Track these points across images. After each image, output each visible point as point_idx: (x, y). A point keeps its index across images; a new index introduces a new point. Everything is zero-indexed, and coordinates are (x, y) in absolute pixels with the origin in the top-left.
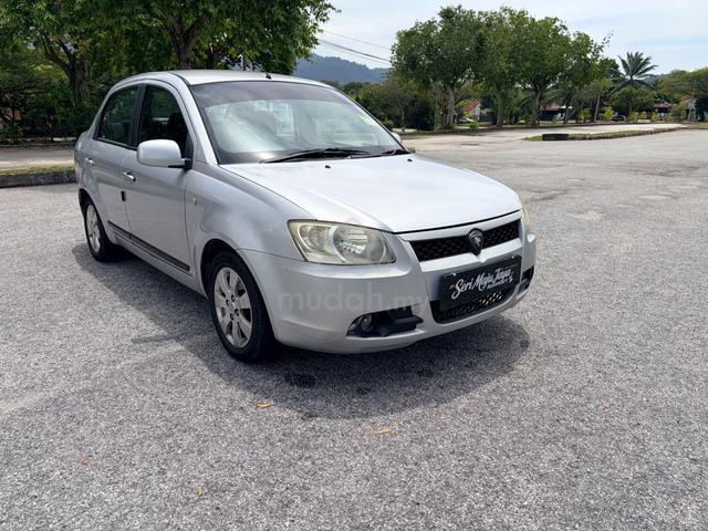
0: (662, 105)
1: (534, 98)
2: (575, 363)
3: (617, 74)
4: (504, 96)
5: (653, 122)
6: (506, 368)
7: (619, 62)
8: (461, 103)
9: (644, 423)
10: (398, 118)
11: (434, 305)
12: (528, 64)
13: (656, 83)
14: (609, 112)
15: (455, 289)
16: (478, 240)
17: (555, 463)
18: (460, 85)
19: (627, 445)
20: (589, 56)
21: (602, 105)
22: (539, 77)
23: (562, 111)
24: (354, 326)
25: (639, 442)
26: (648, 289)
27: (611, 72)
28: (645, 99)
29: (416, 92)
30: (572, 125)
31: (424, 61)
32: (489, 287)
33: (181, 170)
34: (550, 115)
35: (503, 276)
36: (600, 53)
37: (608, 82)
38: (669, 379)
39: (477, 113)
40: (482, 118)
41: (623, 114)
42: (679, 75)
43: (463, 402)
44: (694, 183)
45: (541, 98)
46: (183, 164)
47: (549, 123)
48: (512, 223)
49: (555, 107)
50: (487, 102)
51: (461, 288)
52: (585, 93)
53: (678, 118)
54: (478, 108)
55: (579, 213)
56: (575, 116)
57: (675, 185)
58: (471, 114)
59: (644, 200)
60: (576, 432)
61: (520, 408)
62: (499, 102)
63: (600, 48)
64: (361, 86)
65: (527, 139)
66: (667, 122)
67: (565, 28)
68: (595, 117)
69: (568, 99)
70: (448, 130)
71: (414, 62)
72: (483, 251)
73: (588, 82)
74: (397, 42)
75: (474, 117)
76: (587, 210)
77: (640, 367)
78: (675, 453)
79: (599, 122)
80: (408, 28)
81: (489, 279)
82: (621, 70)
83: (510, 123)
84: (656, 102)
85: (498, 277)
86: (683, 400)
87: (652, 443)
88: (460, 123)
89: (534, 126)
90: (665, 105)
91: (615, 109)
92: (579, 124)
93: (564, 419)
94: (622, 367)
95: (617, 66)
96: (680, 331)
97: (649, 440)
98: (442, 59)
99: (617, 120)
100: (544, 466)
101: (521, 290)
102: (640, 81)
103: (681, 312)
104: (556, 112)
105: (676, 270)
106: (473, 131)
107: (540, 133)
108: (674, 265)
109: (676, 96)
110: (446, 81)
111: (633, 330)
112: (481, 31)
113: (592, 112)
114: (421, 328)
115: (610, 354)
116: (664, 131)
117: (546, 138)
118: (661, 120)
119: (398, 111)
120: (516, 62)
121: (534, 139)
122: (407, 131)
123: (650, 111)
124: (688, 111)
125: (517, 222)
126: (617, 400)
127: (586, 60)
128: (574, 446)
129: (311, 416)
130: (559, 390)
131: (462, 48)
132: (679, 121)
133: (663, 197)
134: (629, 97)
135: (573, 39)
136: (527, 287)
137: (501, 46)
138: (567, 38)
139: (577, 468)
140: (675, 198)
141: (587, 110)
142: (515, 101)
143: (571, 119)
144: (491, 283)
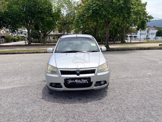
15: (69, 81)
46: (52, 52)
51: (70, 82)
85: (82, 81)
101: (96, 86)
114: (63, 88)
125: (94, 70)
144: (80, 82)
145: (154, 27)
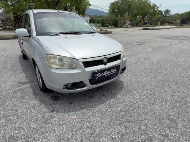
0: (172, 22)
1: (142, 19)
2: (134, 95)
3: (162, 14)
4: (135, 19)
5: (169, 26)
6: (114, 96)
7: (163, 11)
8: (125, 20)
9: (149, 118)
10: (110, 24)
11: (90, 80)
12: (141, 11)
13: (171, 16)
14: (159, 23)
15: (97, 76)
16: (106, 61)
17: (118, 133)
18: (124, 16)
19: (142, 127)
20: (156, 9)
21: (158, 21)
22: (143, 14)
23: (148, 23)
24: (65, 87)
25: (146, 126)
26: (160, 71)
27: (161, 14)
28: (168, 20)
29: (114, 18)
30: (151, 26)
31: (116, 10)
32: (109, 74)
33: (29, 37)
34: (145, 24)
35: (113, 71)
36: (158, 9)
37: (160, 16)
38: (160, 102)
39: (129, 23)
40: (130, 24)
41: (163, 24)
42: (177, 14)
43: (98, 108)
44: (177, 41)
45: (144, 20)
46: (29, 36)
47: (145, 26)
48: (118, 55)
49: (147, 22)
50: (131, 20)
51: (98, 76)
52: (154, 18)
53: (176, 25)
54: (129, 22)
55: (147, 48)
56: (151, 24)
57: (172, 41)
58: (127, 23)
59: (163, 45)
60: (128, 121)
61: (114, 111)
62: (134, 20)
63: (158, 7)
64: (102, 16)
65: (139, 29)
66: (173, 26)
67: (150, 2)
68: (156, 24)
69: (150, 20)
70: (121, 27)
71: (114, 10)
72: (107, 64)
73: (155, 16)
74: (110, 5)
75: (128, 24)
76: (149, 48)
77: (152, 97)
78: (157, 132)
79: (157, 26)
80: (113, 2)
81: (109, 72)
82: (163, 13)
83: (136, 26)
84: (171, 21)
85: (112, 72)
86: (162, 110)
87: (150, 126)
88: (124, 25)
89: (141, 26)
90: (173, 22)
91: (161, 23)
92: (152, 26)
93: (126, 116)
94: (147, 97)
95: (162, 12)
96: (166, 85)
97: (149, 125)
98: (121, 10)
99: (161, 25)
100: (114, 135)
101: (120, 74)
102: (168, 16)
103: (167, 79)
104: (147, 23)
105: (168, 66)
106: (127, 27)
107: (142, 28)
108: (168, 64)
109: (176, 19)
110: (121, 15)
111: (153, 84)
112: (130, 3)
113: (155, 23)
114: (86, 87)
115: (145, 92)
116: (172, 28)
117: (144, 29)
118: (172, 25)
119: (110, 22)
120: (138, 11)
121: (141, 29)
122: (112, 27)
123: (169, 23)
124: (178, 23)
125: (120, 55)
126: (143, 109)
127: (155, 10)
128: (126, 126)
129: (53, 111)
130: (127, 105)
131: (125, 7)
132: (176, 26)
133: (169, 45)
134: (164, 20)
135: (152, 5)
136: (123, 73)
137: (134, 7)
138: (151, 5)
139: (124, 136)
140: (171, 45)
141: (154, 23)
142: (138, 20)
143: (151, 25)
144: (109, 73)
145: (88, 15)
